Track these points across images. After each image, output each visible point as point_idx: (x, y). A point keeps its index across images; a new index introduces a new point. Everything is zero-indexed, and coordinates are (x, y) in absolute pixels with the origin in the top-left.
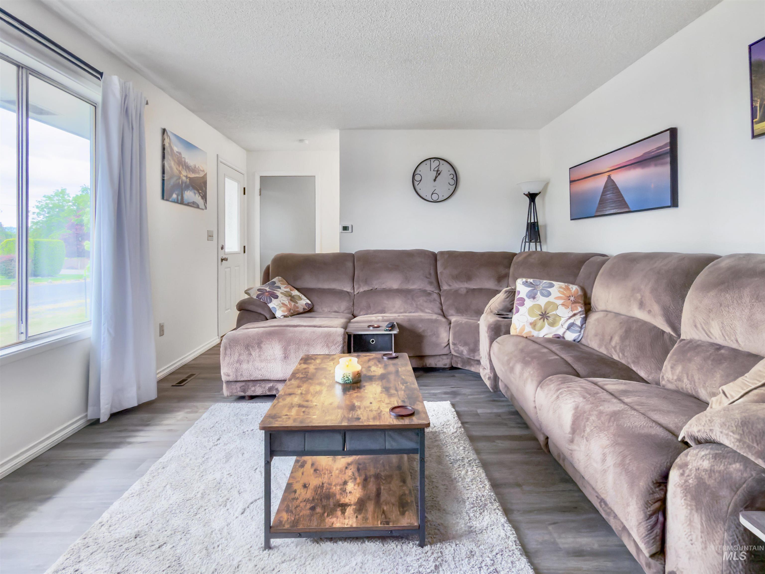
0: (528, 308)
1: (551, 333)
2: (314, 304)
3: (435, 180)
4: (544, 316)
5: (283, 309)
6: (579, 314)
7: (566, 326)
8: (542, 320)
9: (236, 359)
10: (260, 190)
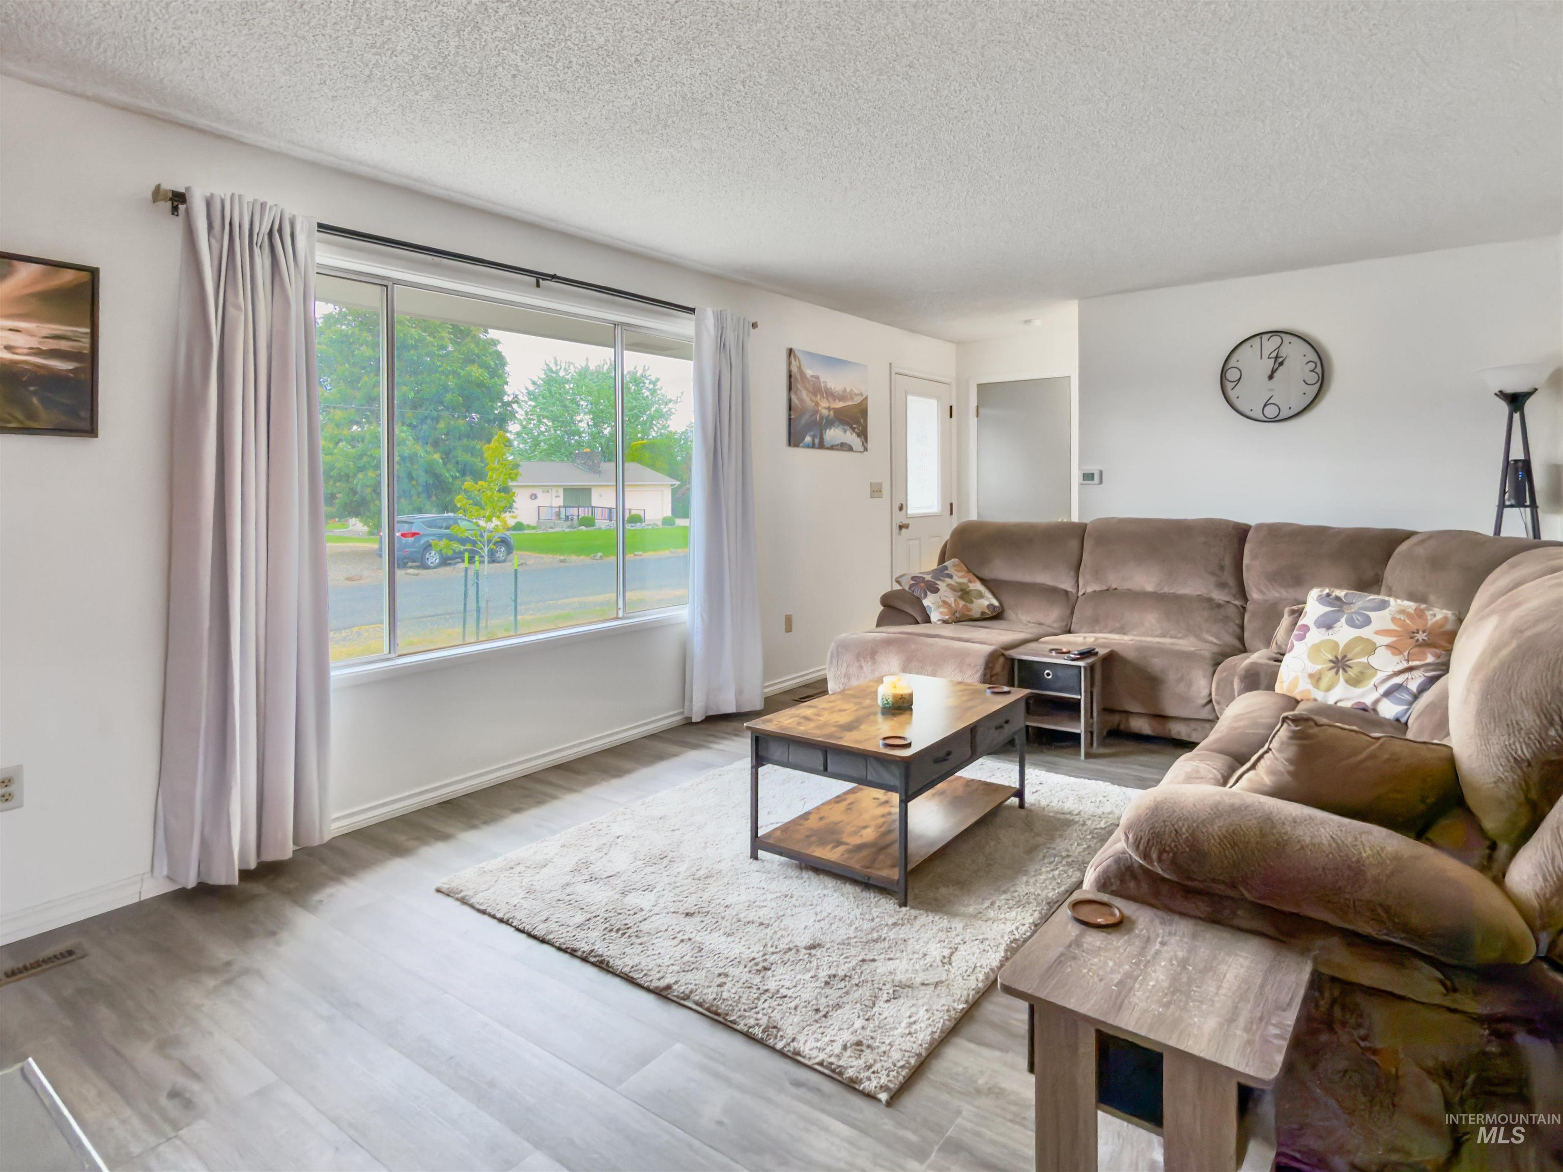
0: (1310, 645)
1: (1349, 699)
2: (1006, 606)
3: (1271, 377)
4: (1340, 663)
5: (942, 610)
6: (1422, 669)
7: (1383, 689)
8: (1334, 670)
9: (844, 671)
10: (978, 407)
